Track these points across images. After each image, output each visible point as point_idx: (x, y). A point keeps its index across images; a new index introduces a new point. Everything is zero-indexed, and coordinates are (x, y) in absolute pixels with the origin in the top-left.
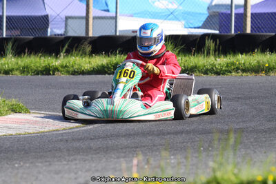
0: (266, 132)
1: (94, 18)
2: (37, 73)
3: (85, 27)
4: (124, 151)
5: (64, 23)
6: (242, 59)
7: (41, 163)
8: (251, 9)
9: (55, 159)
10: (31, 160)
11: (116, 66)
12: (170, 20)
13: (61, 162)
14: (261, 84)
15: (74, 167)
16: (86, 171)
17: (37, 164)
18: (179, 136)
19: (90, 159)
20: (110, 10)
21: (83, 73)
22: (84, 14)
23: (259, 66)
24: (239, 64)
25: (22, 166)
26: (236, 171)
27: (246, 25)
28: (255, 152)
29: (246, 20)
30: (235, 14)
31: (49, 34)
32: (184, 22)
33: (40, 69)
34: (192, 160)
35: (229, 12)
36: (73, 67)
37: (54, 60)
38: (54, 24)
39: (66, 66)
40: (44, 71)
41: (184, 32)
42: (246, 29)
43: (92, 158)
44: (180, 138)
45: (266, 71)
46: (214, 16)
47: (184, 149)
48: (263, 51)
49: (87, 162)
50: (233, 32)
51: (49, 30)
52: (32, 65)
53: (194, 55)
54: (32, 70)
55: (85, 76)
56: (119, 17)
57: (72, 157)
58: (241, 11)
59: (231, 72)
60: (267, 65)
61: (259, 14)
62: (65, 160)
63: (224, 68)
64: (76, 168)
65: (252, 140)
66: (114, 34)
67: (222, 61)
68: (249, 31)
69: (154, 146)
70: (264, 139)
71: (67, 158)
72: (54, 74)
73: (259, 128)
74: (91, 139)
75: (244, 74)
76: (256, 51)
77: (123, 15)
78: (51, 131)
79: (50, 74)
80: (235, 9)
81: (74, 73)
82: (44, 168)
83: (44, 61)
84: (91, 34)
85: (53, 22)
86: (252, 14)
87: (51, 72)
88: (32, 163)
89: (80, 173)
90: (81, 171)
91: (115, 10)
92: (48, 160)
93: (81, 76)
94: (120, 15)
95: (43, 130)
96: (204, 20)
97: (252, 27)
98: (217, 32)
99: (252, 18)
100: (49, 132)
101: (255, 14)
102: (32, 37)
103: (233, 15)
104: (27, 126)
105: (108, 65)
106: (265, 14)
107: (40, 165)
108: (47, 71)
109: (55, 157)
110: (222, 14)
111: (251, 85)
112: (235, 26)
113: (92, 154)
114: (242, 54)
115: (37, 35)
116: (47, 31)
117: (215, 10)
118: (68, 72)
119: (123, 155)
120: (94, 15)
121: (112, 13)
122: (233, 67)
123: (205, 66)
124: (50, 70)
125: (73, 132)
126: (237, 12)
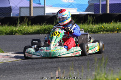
0: (118, 59)
1: (34, 7)
2: (7, 34)
3: (29, 12)
4: (51, 69)
5: (19, 10)
6: (106, 25)
7: (11, 75)
8: (109, 1)
9: (18, 74)
10: (6, 74)
11: (45, 30)
12: (70, 8)
13: (21, 75)
14: (115, 37)
15: (27, 77)
16: (33, 79)
17: (9, 76)
18: (77, 61)
19: (34, 73)
20: (41, 3)
21: (29, 34)
22: (29, 6)
23: (114, 29)
24: (104, 28)
25: (1, 77)
26: (106, 76)
27: (107, 9)
28: (114, 68)
29: (107, 7)
30: (102, 4)
31: (12, 16)
32: (77, 9)
33: (8, 32)
34: (84, 72)
35: (99, 3)
36: (24, 31)
37: (15, 27)
38: (14, 11)
39: (21, 30)
40: (10, 33)
41: (78, 13)
42: (107, 11)
43: (35, 73)
44: (77, 63)
45: (117, 31)
46: (92, 5)
47: (79, 68)
48: (116, 22)
49: (33, 75)
50: (101, 13)
51: (12, 14)
52: (4, 30)
53: (82, 24)
54: (4, 33)
55: (30, 35)
56: (45, 7)
57: (26, 73)
58: (105, 3)
59: (100, 32)
60: (118, 28)
61: (113, 4)
62: (22, 74)
63: (97, 30)
64: (28, 77)
65: (112, 63)
66: (43, 15)
67: (96, 27)
68: (108, 12)
69: (65, 66)
70: (118, 62)
71: (24, 73)
72: (15, 35)
73: (115, 57)
74: (34, 64)
75: (107, 33)
76: (113, 21)
77: (48, 6)
78: (15, 61)
79: (13, 35)
80: (102, 2)
81: (25, 34)
82: (12, 78)
83: (10, 28)
84: (32, 15)
85: (14, 10)
86: (110, 4)
87: (14, 34)
88: (6, 75)
89: (30, 79)
90: (31, 79)
91: (43, 3)
92: (14, 74)
93: (28, 35)
94: (46, 6)
95: (11, 60)
96: (87, 7)
97: (110, 10)
98: (93, 13)
99: (110, 6)
100: (14, 61)
101: (112, 4)
102: (4, 17)
103: (101, 4)
104: (3, 59)
105: (41, 29)
106: (116, 4)
107: (10, 76)
108: (12, 33)
109: (17, 73)
110: (95, 4)
111: (110, 38)
112: (102, 10)
113: (35, 71)
114: (106, 23)
115: (6, 16)
116: (11, 14)
117: (92, 3)
118: (22, 33)
119: (50, 71)
120: (33, 6)
121: (42, 5)
122: (101, 29)
123: (88, 29)
124: (13, 33)
125: (25, 61)
126: (102, 3)
